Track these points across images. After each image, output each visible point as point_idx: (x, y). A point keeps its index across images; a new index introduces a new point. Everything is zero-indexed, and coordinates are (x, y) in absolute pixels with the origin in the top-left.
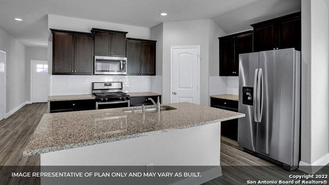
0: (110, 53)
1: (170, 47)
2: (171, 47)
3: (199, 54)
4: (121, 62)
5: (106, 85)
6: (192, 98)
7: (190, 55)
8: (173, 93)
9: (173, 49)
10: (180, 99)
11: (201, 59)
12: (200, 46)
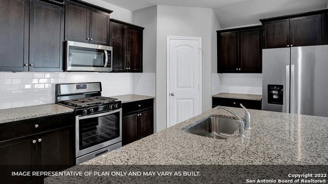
0: (88, 39)
1: (166, 37)
2: (168, 37)
3: (201, 47)
4: (106, 52)
5: (78, 87)
6: (193, 99)
7: (190, 48)
8: (170, 94)
9: (170, 39)
10: (179, 101)
11: (203, 54)
12: (201, 38)
